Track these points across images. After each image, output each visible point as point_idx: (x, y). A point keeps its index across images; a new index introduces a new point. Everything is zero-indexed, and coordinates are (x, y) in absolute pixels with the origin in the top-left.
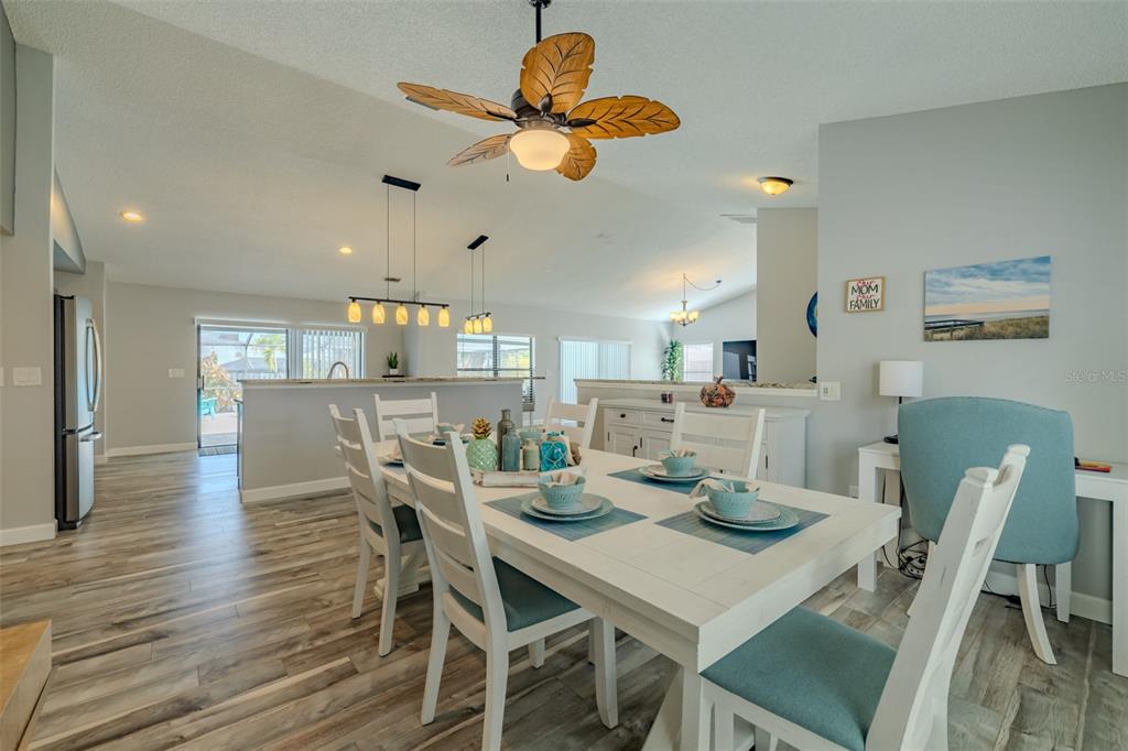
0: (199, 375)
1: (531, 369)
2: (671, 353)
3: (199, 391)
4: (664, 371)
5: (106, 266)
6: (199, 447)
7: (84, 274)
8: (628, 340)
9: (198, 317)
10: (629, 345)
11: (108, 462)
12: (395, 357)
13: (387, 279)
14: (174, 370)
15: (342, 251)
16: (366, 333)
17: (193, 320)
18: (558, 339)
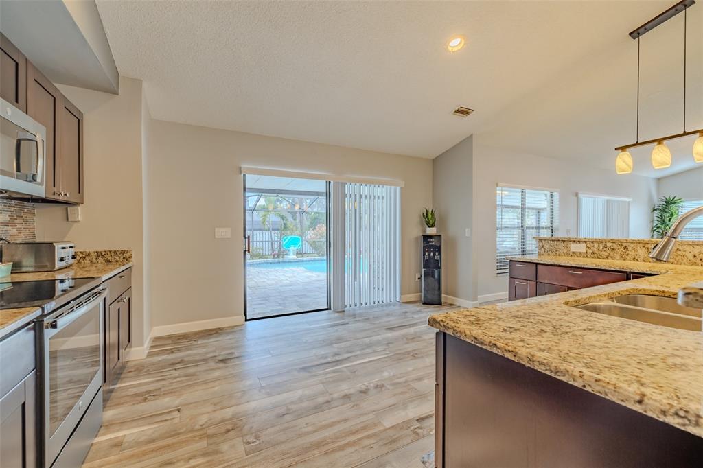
0: (245, 236)
2: (664, 211)
3: (245, 252)
4: (653, 231)
5: (145, 85)
6: (246, 320)
7: (117, 94)
8: (628, 196)
9: (244, 166)
10: (629, 202)
11: (150, 355)
12: (432, 215)
13: (459, 111)
14: (221, 230)
15: (450, 49)
16: (401, 188)
17: (240, 168)
18: (577, 195)
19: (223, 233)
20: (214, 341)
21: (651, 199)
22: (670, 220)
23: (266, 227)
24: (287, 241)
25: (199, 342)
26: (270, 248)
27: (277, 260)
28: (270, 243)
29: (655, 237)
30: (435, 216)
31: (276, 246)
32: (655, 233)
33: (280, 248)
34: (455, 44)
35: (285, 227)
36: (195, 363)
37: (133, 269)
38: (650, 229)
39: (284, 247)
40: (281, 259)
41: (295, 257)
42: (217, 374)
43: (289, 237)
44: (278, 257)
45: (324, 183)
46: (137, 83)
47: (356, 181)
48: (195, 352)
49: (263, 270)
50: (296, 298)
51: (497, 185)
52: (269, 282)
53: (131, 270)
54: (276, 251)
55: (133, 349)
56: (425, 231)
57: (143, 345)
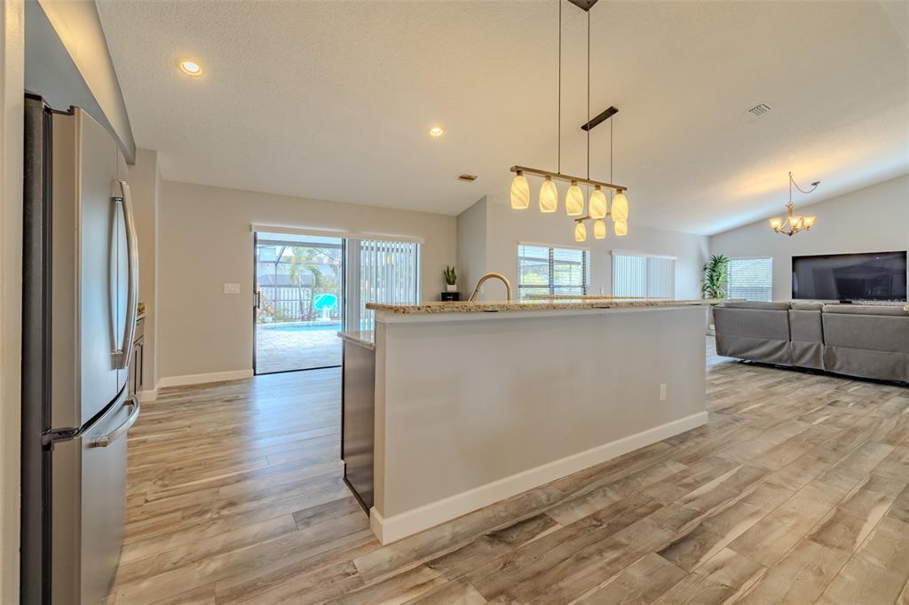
0: (255, 291)
1: (584, 286)
2: (713, 270)
3: (255, 308)
4: (703, 290)
5: (160, 155)
6: (255, 374)
7: (134, 164)
8: (673, 255)
9: (255, 224)
10: (674, 261)
11: (158, 399)
12: (453, 272)
13: (463, 178)
14: (230, 285)
15: (432, 134)
16: (421, 245)
17: (251, 226)
18: (610, 253)
19: (232, 288)
20: (221, 389)
21: (701, 257)
22: (718, 279)
23: (296, 283)
24: (319, 299)
25: (207, 390)
26: (298, 308)
27: (306, 323)
28: (298, 302)
29: (707, 297)
30: (456, 273)
31: (306, 307)
32: (706, 292)
33: (311, 309)
34: (436, 132)
35: (318, 284)
36: (203, 402)
37: (146, 320)
38: (700, 288)
39: (315, 308)
40: (311, 322)
41: (329, 319)
42: (221, 408)
43: (322, 296)
44: (309, 319)
45: (340, 239)
46: (154, 153)
47: (372, 238)
48: (202, 396)
49: (285, 333)
50: (316, 360)
51: (518, 243)
52: (289, 345)
53: (143, 322)
54: (306, 313)
55: (144, 392)
56: (446, 289)
57: (153, 389)
